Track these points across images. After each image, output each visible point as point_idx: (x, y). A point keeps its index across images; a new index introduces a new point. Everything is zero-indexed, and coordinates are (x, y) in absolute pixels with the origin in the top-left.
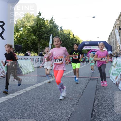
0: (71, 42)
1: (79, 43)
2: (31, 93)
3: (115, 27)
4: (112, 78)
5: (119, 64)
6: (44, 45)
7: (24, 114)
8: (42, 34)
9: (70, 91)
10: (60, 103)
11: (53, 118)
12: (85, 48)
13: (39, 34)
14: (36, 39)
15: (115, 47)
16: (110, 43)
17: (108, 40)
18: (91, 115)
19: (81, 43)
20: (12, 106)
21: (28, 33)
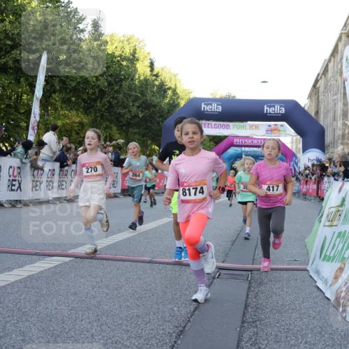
0: (137, 98)
1: (173, 106)
4: (318, 272)
6: (7, 102)
15: (339, 132)
16: (317, 113)
17: (310, 96)
19: (182, 103)
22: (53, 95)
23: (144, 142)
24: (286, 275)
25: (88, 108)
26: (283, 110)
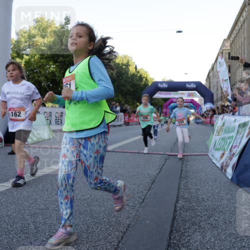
0: (130, 82)
1: (146, 85)
2: (45, 182)
3: (220, 54)
4: (213, 156)
5: (228, 127)
7: (29, 224)
8: (70, 61)
10: (106, 203)
11: (90, 233)
12: (159, 95)
13: (64, 63)
14: (58, 71)
15: (219, 96)
16: (210, 87)
17: (206, 80)
18: (169, 229)
19: (150, 84)
20: (2, 208)
21: (41, 59)
23: (133, 102)
24: (199, 157)
26: (195, 86)
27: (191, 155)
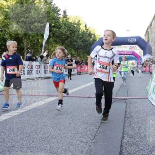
0: (81, 38)
1: (94, 41)
2: (11, 124)
6: (34, 42)
9: (80, 119)
10: (63, 140)
16: (148, 41)
17: (145, 35)
19: (98, 40)
21: (5, 19)
22: (50, 39)
23: (84, 55)
24: (140, 100)
25: (63, 43)
26: (136, 40)
27: (133, 98)
